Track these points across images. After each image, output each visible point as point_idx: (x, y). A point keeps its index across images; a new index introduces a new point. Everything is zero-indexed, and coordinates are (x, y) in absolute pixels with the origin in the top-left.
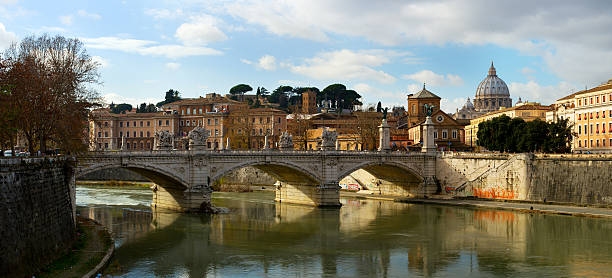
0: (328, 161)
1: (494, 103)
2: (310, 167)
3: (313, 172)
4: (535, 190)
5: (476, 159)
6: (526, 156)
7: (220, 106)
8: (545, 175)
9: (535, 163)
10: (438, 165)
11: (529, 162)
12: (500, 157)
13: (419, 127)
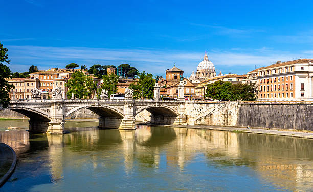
0: (128, 105)
2: (119, 108)
4: (240, 121)
5: (207, 104)
6: (235, 103)
7: (63, 75)
8: (245, 112)
9: (239, 106)
10: (186, 107)
11: (236, 105)
12: (221, 103)
13: (173, 87)
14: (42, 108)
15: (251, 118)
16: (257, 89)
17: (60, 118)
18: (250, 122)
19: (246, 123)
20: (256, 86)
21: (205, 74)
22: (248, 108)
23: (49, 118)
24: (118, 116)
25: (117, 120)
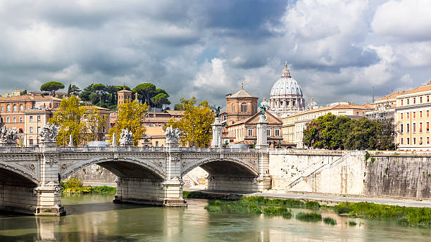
1: (287, 103)
2: (155, 163)
3: (158, 169)
4: (369, 187)
5: (309, 156)
6: (360, 153)
7: (42, 103)
8: (378, 171)
10: (272, 161)
11: (363, 157)
12: (334, 154)
13: (244, 126)
14: (21, 163)
15: (389, 180)
18: (388, 188)
19: (380, 190)
21: (284, 103)
22: (385, 163)
23: (33, 181)
24: (152, 177)
25: (151, 183)
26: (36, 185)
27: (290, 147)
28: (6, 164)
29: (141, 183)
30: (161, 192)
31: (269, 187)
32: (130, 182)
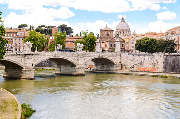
0: (80, 56)
2: (72, 59)
3: (74, 61)
4: (165, 68)
5: (138, 55)
6: (162, 54)
7: (20, 33)
8: (169, 61)
9: (165, 57)
10: (122, 58)
11: (163, 56)
12: (150, 54)
13: (108, 42)
14: (16, 59)
15: (174, 66)
16: (177, 44)
17: (30, 66)
18: (174, 69)
19: (170, 70)
20: (176, 41)
21: (122, 33)
22: (172, 58)
23: (22, 66)
24: (71, 65)
25: (71, 67)
26: (23, 68)
27: (128, 51)
28: (10, 59)
29: (67, 67)
30: (75, 71)
31: (120, 69)
32: (61, 67)
